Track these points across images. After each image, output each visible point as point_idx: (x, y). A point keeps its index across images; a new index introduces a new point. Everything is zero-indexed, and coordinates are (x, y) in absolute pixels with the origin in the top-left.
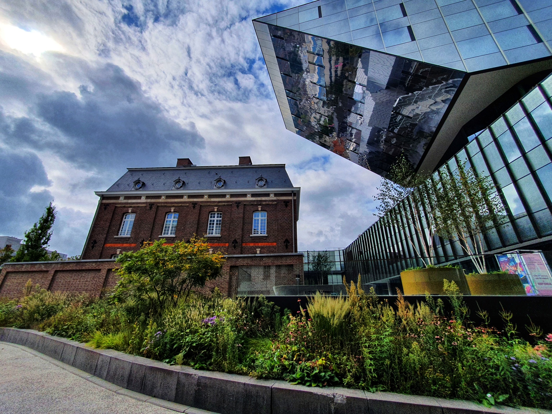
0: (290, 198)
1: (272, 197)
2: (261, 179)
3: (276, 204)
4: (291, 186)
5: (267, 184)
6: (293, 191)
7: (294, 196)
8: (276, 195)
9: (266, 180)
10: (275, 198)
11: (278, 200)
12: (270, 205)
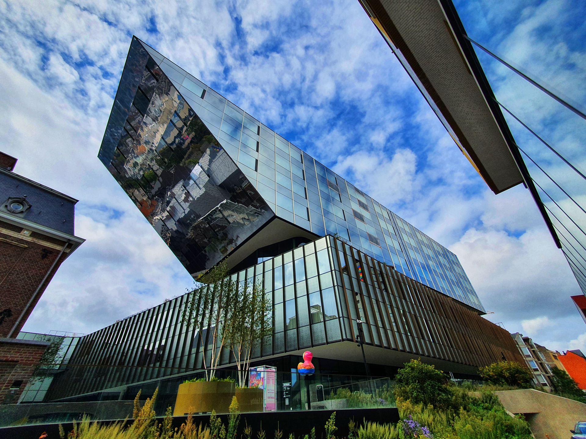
0: (58, 248)
1: (25, 236)
2: (21, 202)
3: (25, 248)
4: (71, 231)
5: (28, 213)
6: (69, 240)
7: (67, 247)
8: (34, 234)
9: (30, 206)
10: (29, 239)
11: (34, 243)
12: (12, 245)
